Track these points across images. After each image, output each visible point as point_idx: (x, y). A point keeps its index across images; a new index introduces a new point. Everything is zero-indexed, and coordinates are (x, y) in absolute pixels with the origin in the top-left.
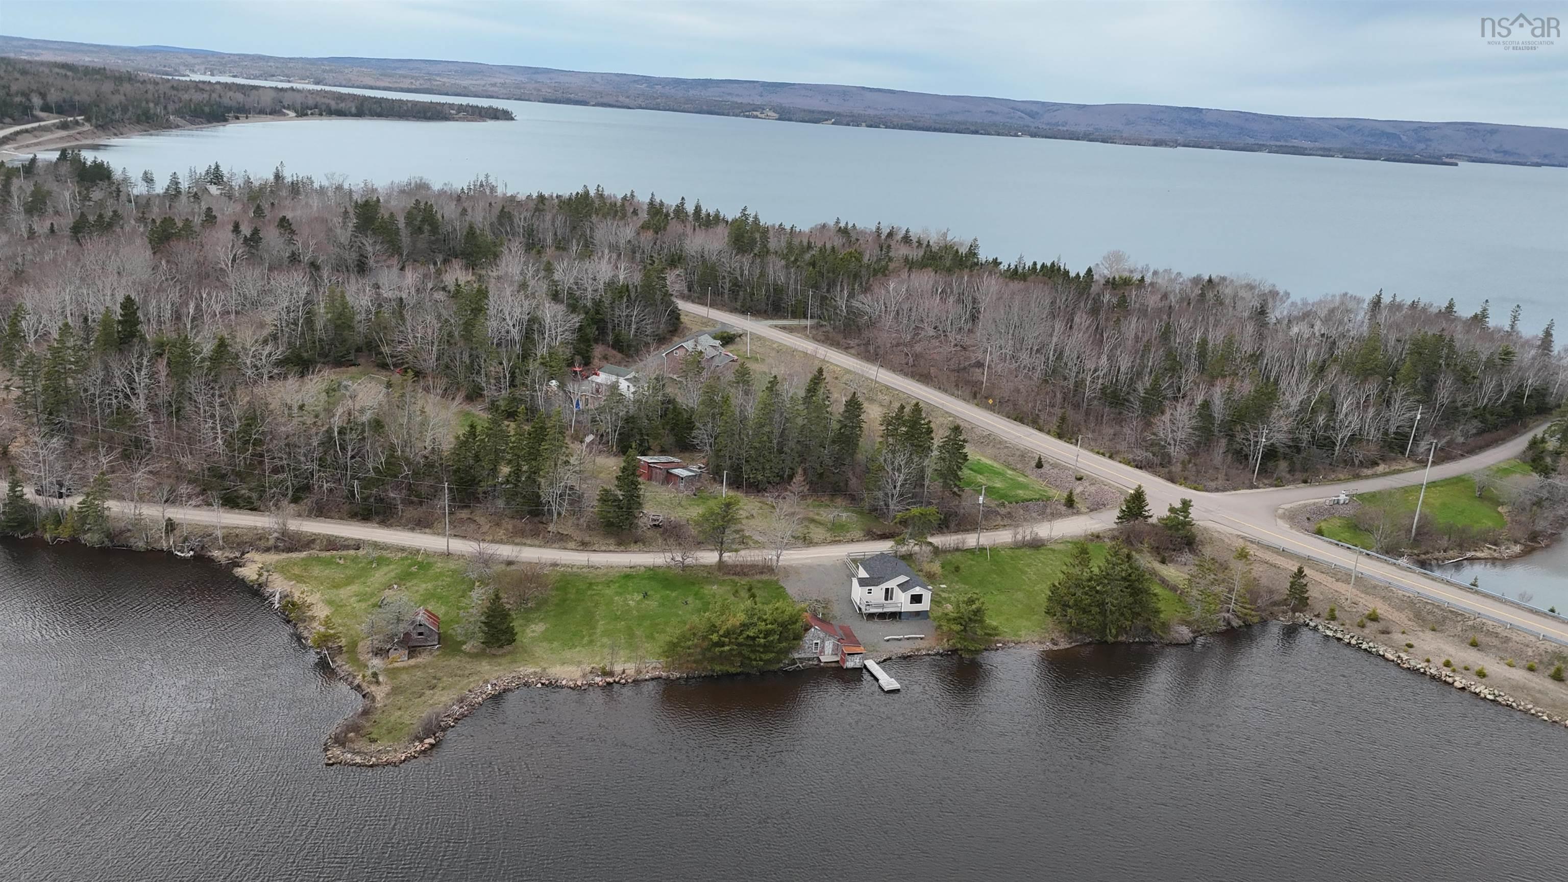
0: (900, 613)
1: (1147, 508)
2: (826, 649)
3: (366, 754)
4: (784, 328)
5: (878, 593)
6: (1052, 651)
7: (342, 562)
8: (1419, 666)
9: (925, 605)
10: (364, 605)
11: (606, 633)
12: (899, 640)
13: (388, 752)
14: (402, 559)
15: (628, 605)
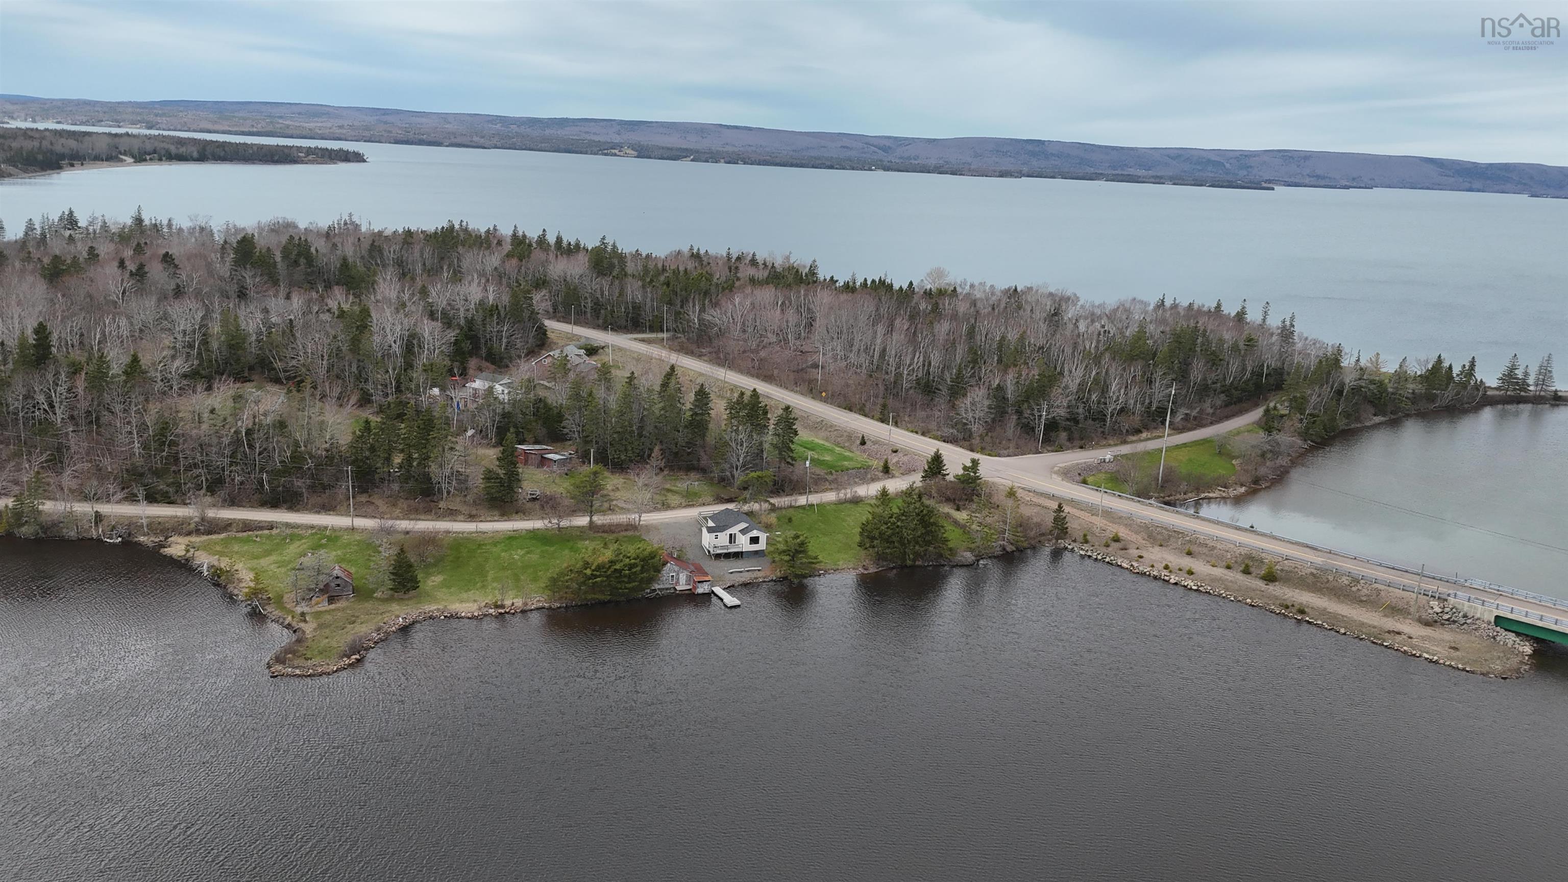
0: (742, 552)
1: (945, 468)
2: (680, 580)
3: (304, 667)
4: (643, 340)
5: (723, 538)
6: (863, 574)
7: (258, 539)
8: (1145, 570)
9: (762, 546)
10: (283, 570)
11: (495, 579)
12: (741, 572)
13: (322, 665)
14: (312, 534)
15: (513, 558)
